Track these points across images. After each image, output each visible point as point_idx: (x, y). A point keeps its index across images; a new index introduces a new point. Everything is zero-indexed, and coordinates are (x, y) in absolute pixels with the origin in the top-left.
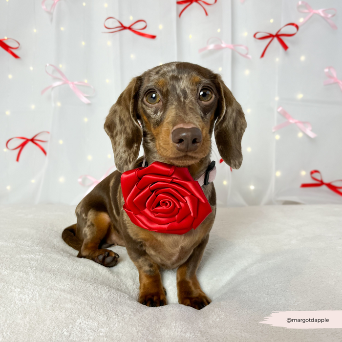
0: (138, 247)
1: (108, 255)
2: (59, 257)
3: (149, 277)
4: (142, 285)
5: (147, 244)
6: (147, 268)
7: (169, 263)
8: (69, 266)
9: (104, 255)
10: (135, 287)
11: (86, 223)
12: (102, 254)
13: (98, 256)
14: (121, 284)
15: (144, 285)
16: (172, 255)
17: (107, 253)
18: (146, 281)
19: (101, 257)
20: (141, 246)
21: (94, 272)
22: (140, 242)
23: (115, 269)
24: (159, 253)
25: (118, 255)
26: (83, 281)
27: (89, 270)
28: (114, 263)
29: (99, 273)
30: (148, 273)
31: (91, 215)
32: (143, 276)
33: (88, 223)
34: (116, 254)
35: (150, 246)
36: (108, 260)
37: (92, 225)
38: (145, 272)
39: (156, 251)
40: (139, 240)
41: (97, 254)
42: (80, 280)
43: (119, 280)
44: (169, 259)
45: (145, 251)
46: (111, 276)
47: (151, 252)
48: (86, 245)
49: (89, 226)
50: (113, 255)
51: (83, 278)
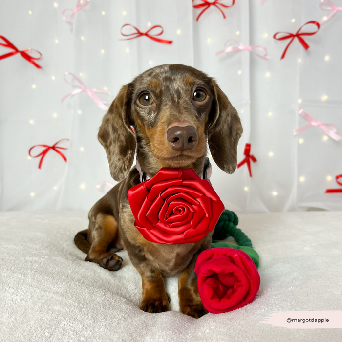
0: (137, 251)
1: (112, 259)
2: (63, 260)
3: (151, 282)
4: (145, 290)
5: (145, 249)
6: (148, 274)
7: (167, 269)
8: (70, 269)
9: (108, 258)
10: (136, 291)
11: (95, 226)
12: (106, 257)
13: (102, 259)
14: (122, 288)
15: (147, 291)
16: (168, 261)
17: (111, 256)
18: (148, 286)
19: (105, 261)
20: (140, 251)
21: (95, 276)
22: (139, 247)
23: (119, 273)
24: (157, 258)
25: (121, 259)
26: (79, 284)
27: (90, 273)
28: (117, 267)
29: (100, 277)
30: (150, 279)
31: (100, 218)
32: (146, 282)
33: (97, 226)
34: (119, 258)
35: (148, 251)
36: (112, 263)
37: (100, 227)
38: (147, 277)
39: (153, 256)
40: (138, 245)
41: (102, 256)
42: (77, 283)
43: (120, 284)
44: (167, 265)
45: (144, 256)
46: (112, 281)
47: (149, 257)
48: (94, 248)
49: (97, 229)
50: (117, 259)
51: (82, 282)
